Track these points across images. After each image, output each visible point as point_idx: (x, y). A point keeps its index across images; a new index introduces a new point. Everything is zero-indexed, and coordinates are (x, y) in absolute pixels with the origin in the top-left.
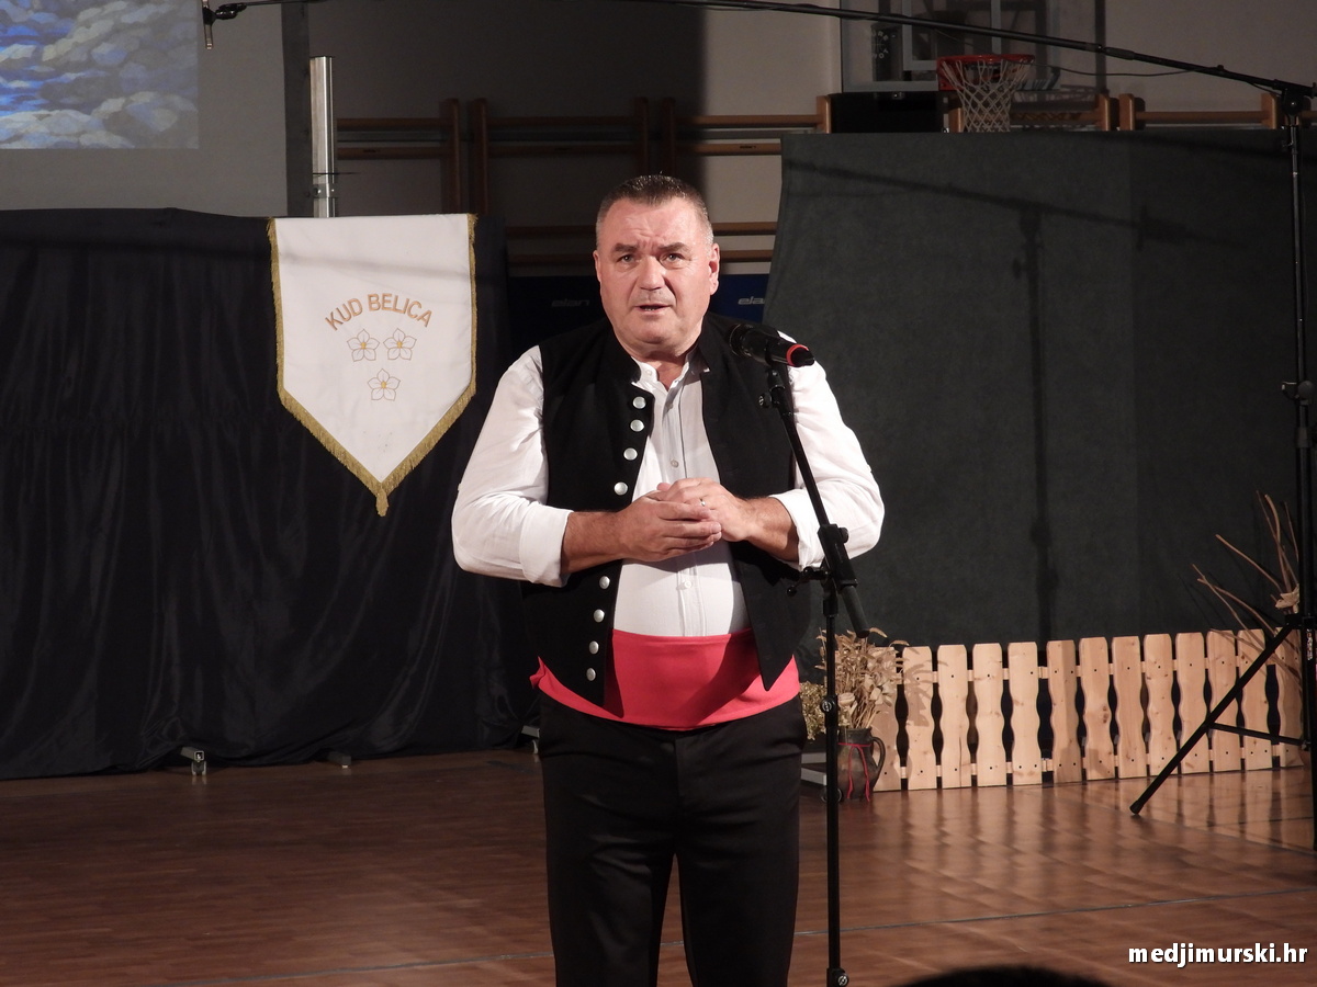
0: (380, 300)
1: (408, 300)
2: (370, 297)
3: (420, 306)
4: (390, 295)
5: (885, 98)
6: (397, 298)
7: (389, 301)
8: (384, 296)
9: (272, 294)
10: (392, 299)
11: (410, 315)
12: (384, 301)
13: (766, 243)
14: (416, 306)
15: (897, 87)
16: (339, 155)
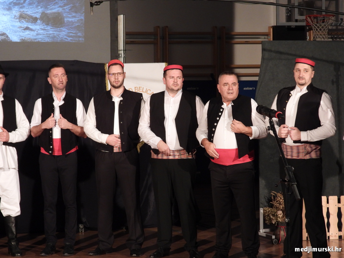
0: (138, 89)
1: (147, 89)
2: (135, 88)
3: (150, 91)
4: (141, 87)
5: (289, 27)
6: (143, 88)
7: (141, 89)
8: (139, 88)
9: (106, 86)
10: (142, 88)
11: (147, 93)
12: (139, 89)
13: (257, 71)
14: (149, 91)
15: (293, 24)
16: (126, 43)
